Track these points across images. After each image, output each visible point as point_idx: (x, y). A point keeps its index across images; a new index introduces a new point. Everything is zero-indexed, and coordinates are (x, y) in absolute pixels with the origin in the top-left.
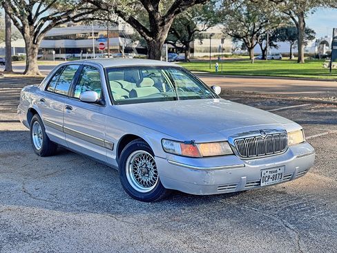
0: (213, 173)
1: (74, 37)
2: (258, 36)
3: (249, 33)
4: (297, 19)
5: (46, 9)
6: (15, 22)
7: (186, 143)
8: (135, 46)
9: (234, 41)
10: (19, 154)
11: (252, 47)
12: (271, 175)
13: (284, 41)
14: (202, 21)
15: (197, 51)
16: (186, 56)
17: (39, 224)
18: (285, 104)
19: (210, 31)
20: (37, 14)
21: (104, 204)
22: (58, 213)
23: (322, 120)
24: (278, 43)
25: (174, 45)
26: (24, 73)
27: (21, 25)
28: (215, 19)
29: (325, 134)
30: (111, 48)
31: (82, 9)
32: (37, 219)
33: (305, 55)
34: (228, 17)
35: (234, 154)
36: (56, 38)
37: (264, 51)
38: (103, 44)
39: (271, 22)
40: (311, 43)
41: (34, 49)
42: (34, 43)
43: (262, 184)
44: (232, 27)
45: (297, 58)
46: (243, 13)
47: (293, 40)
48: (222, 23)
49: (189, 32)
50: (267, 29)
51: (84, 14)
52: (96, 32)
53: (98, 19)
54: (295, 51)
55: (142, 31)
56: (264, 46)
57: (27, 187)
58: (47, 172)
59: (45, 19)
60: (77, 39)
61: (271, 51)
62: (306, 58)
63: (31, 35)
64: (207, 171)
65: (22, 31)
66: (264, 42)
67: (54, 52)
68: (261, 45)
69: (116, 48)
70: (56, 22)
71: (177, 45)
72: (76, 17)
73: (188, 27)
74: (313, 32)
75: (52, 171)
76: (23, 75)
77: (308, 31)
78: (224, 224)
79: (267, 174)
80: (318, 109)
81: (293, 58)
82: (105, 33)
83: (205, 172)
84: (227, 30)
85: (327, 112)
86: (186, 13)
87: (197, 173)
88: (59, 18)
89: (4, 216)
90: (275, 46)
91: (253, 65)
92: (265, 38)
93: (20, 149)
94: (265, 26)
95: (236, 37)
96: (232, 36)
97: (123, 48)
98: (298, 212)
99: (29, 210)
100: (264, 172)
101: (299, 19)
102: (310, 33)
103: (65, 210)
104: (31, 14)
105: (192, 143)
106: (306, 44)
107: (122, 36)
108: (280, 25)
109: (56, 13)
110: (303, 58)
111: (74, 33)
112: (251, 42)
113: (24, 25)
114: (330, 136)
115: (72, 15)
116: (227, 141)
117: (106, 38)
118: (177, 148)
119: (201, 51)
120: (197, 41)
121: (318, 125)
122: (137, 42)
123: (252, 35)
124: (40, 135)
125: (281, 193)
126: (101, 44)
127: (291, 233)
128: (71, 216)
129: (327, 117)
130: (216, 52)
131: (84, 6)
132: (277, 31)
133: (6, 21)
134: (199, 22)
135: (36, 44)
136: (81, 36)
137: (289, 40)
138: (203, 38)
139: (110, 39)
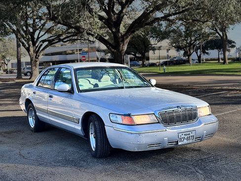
0: (144, 135)
1: (65, 53)
2: (194, 46)
3: (187, 45)
4: (221, 33)
5: (44, 34)
6: (23, 44)
7: (125, 115)
8: (107, 57)
9: (178, 51)
10: (20, 131)
11: (190, 55)
12: (186, 137)
13: (213, 49)
14: (154, 38)
15: (152, 59)
16: (143, 62)
17: (27, 175)
18: (209, 92)
19: (159, 44)
20: (38, 38)
21: (72, 161)
22: (40, 168)
23: (234, 102)
24: (209, 51)
25: (134, 55)
26: (30, 79)
27: (27, 46)
28: (162, 36)
29: (235, 111)
30: (91, 59)
31: (69, 33)
32: (26, 172)
33: (229, 59)
34: (172, 34)
35: (159, 123)
36: (53, 54)
37: (199, 57)
38: (85, 57)
39: (203, 37)
40: (233, 50)
41: (36, 61)
42: (36, 58)
43: (179, 143)
44: (175, 41)
45: (223, 61)
46: (182, 31)
47: (220, 49)
48: (168, 39)
49: (145, 46)
50: (200, 41)
51: (70, 36)
52: (80, 48)
53: (80, 39)
54: (221, 56)
55: (108, 45)
56: (199, 54)
57: (22, 152)
58: (37, 142)
59: (44, 41)
60: (67, 54)
61: (204, 57)
62: (230, 61)
63: (34, 52)
64: (139, 134)
65: (28, 50)
66: (199, 50)
67: (51, 64)
68: (197, 53)
69: (94, 59)
70: (51, 42)
71: (137, 55)
72: (65, 38)
73: (144, 43)
74: (234, 42)
75: (40, 141)
76: (29, 80)
77: (230, 42)
78: (153, 171)
79: (183, 136)
80: (232, 94)
81: (221, 61)
82: (86, 49)
83: (138, 135)
84: (172, 43)
85: (238, 96)
86: (140, 32)
87: (132, 135)
88: (53, 40)
89: (5, 171)
90: (207, 53)
91: (191, 67)
92: (199, 48)
93: (20, 128)
94: (199, 40)
95: (179, 48)
96: (175, 47)
97: (99, 59)
98: (207, 162)
99: (22, 166)
100: (180, 135)
101: (223, 33)
102: (231, 43)
103: (46, 166)
104: (34, 38)
105: (129, 115)
106: (229, 51)
107: (98, 51)
108: (210, 38)
109: (51, 37)
110: (227, 61)
111: (65, 50)
112: (189, 51)
113: (29, 46)
114: (238, 112)
115: (62, 38)
116: (154, 114)
117: (87, 52)
118: (119, 119)
119: (154, 59)
120: (151, 52)
121: (230, 105)
122: (109, 54)
123: (190, 46)
124: (34, 118)
125: (196, 150)
126: (83, 57)
127: (200, 176)
128: (50, 169)
129: (238, 99)
130: (165, 59)
131: (70, 31)
132: (208, 43)
133: (17, 43)
134: (151, 39)
135: (38, 58)
136: (70, 52)
137: (217, 48)
138: (155, 50)
139: (90, 53)
